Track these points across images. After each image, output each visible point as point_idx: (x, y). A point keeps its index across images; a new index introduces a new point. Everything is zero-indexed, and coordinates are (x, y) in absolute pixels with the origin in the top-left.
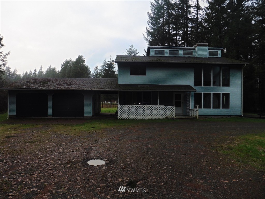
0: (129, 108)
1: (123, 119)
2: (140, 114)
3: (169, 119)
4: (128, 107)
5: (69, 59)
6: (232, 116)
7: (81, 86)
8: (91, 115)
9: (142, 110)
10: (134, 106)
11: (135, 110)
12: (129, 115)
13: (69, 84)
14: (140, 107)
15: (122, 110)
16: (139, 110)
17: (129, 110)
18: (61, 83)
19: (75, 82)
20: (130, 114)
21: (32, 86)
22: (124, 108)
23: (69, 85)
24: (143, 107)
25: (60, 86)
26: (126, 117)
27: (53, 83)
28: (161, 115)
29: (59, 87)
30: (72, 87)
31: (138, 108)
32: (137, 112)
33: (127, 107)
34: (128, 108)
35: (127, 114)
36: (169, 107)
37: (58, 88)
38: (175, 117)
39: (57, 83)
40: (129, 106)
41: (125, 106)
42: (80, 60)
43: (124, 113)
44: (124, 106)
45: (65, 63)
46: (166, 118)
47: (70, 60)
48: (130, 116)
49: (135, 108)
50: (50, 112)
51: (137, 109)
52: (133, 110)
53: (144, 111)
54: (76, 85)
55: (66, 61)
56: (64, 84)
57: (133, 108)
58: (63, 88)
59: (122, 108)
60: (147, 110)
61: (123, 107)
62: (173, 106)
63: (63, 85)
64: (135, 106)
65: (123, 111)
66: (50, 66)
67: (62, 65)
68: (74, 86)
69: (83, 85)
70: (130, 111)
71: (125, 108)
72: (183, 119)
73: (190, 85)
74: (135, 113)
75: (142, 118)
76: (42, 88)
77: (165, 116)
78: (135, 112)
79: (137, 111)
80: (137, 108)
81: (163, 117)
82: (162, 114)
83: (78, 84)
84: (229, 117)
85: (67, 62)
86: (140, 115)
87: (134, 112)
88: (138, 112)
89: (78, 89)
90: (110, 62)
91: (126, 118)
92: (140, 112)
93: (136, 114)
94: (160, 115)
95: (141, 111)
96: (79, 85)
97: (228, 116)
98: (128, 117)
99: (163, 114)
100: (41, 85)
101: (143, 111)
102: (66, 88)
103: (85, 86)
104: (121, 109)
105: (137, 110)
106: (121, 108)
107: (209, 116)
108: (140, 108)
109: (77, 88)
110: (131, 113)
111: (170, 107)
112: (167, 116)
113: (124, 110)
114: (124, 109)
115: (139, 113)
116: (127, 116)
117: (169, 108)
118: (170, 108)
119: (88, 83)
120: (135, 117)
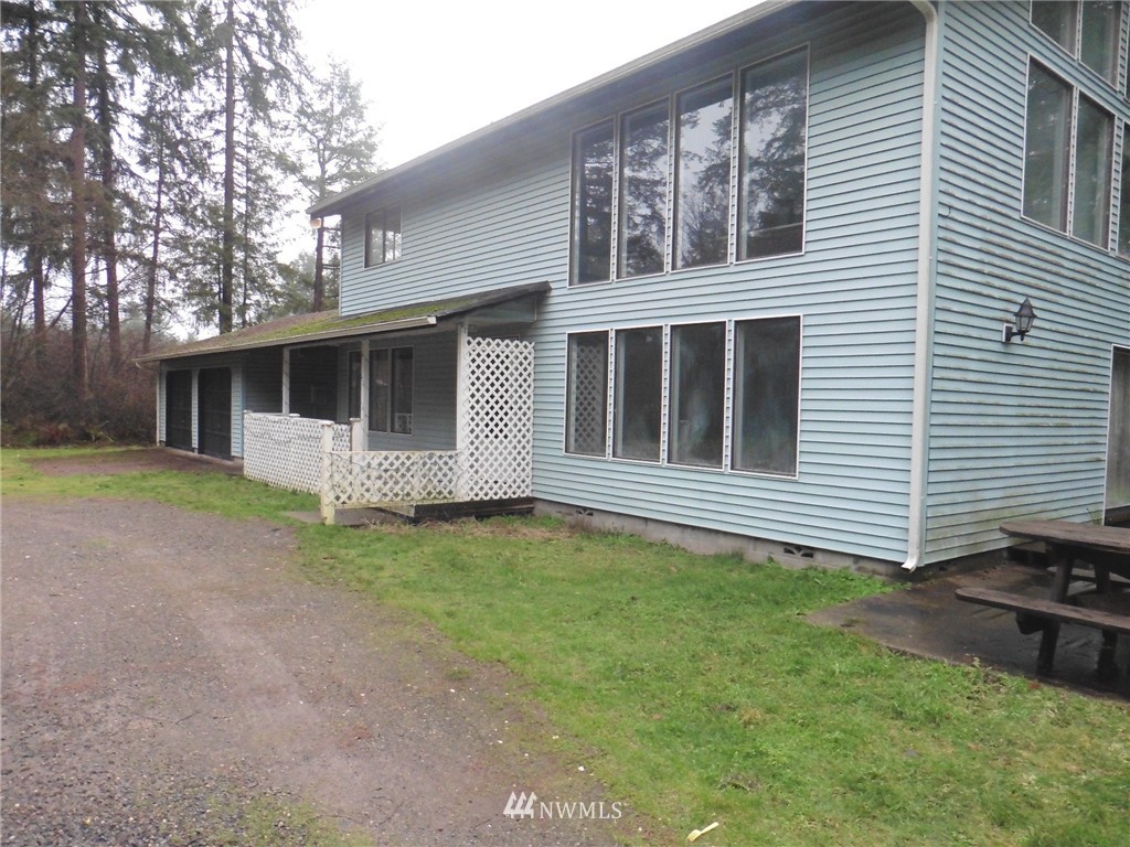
0: (262, 428)
1: (252, 476)
6: (819, 557)
9: (282, 440)
11: (270, 438)
12: (262, 462)
15: (251, 436)
16: (278, 440)
17: (261, 437)
20: (263, 459)
31: (276, 430)
32: (275, 448)
34: (259, 428)
35: (257, 456)
40: (260, 421)
43: (253, 452)
48: (263, 468)
49: (270, 430)
51: (273, 435)
52: (267, 438)
57: (267, 429)
65: (252, 440)
70: (263, 441)
71: (254, 428)
74: (270, 456)
78: (270, 447)
79: (273, 444)
80: (273, 431)
84: (797, 563)
91: (256, 477)
92: (279, 448)
95: (280, 445)
97: (788, 548)
101: (284, 445)
105: (275, 440)
108: (279, 431)
110: (265, 451)
114: (253, 431)
115: (278, 453)
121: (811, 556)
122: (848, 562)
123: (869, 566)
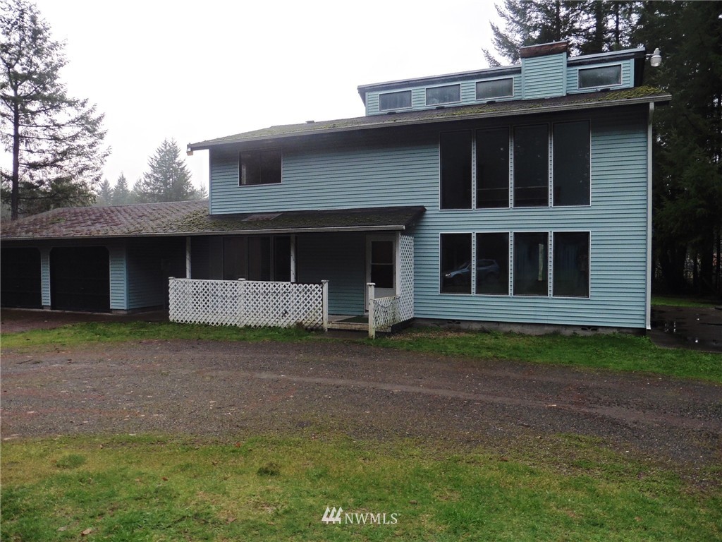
0: (197, 289)
1: (182, 320)
2: (224, 307)
3: (306, 329)
4: (193, 286)
6: (600, 330)
9: (229, 295)
10: (208, 284)
11: (210, 295)
12: (197, 311)
14: (224, 285)
15: (180, 294)
16: (222, 296)
17: (195, 294)
20: (199, 308)
22: (184, 289)
24: (231, 285)
26: (190, 316)
28: (284, 315)
31: (219, 290)
33: (190, 286)
34: (193, 289)
35: (191, 307)
36: (306, 287)
38: (326, 326)
40: (195, 284)
41: (186, 283)
43: (184, 305)
46: (299, 325)
48: (199, 314)
49: (210, 290)
50: (46, 299)
51: (215, 293)
52: (206, 295)
53: (235, 299)
57: (206, 289)
59: (180, 289)
60: (243, 296)
61: (182, 285)
62: (320, 283)
64: (210, 284)
65: (182, 297)
70: (200, 297)
71: (186, 289)
72: (355, 331)
73: (424, 205)
75: (230, 320)
77: (296, 319)
79: (215, 298)
80: (215, 290)
81: (288, 321)
82: (286, 312)
84: (589, 333)
86: (224, 313)
87: (208, 301)
88: (219, 301)
91: (189, 321)
92: (224, 301)
93: (213, 306)
94: (280, 313)
95: (226, 299)
97: (584, 328)
98: (193, 315)
99: (287, 310)
101: (231, 299)
104: (175, 291)
105: (217, 296)
106: (175, 288)
107: (501, 325)
108: (224, 290)
110: (202, 304)
111: (308, 287)
112: (301, 320)
113: (184, 294)
114: (184, 291)
115: (222, 304)
116: (190, 313)
117: (306, 290)
118: (309, 290)
120: (212, 319)
121: (596, 330)
122: (615, 330)
123: (625, 331)
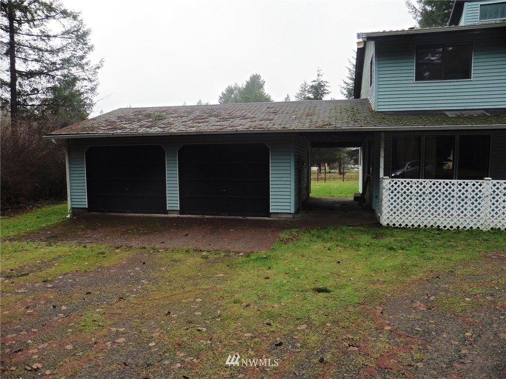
0: (424, 190)
1: (400, 225)
2: (462, 212)
4: (418, 187)
5: (233, 85)
7: (260, 120)
8: (293, 211)
9: (470, 196)
10: (440, 184)
11: (443, 196)
12: (423, 214)
13: (223, 118)
14: (463, 185)
15: (398, 195)
16: (460, 197)
17: (424, 196)
18: (203, 116)
19: (243, 111)
20: (426, 211)
21: (124, 126)
22: (405, 189)
23: (225, 119)
24: (474, 185)
25: (199, 123)
26: (411, 219)
27: (182, 117)
29: (195, 125)
30: (232, 124)
31: (457, 190)
32: (453, 203)
33: (414, 186)
34: (418, 190)
35: (413, 210)
37: (193, 127)
39: (191, 116)
41: (408, 183)
42: (255, 84)
43: (404, 207)
44: (405, 184)
45: (225, 92)
47: (235, 86)
48: (426, 217)
49: (443, 190)
51: (453, 193)
52: (436, 196)
53: (476, 200)
54: (244, 118)
55: (227, 89)
56: (211, 118)
57: (437, 190)
58: (206, 128)
59: (398, 189)
60: (491, 197)
61: (402, 186)
63: (207, 120)
64: (443, 184)
65: (401, 198)
66: (200, 102)
67: (221, 98)
68: (237, 122)
69: (266, 117)
70: (427, 199)
71: (408, 190)
74: (442, 208)
75: (469, 223)
76: (148, 129)
78: (442, 202)
79: (452, 200)
80: (450, 190)
83: (252, 116)
85: (230, 91)
86: (462, 215)
87: (439, 202)
88: (456, 202)
89: (252, 129)
90: (317, 82)
91: (410, 225)
92: (462, 203)
93: (445, 212)
95: (466, 200)
96: (254, 118)
98: (416, 219)
100: (149, 122)
101: (473, 200)
102: (214, 128)
103: (272, 120)
104: (392, 192)
105: (453, 197)
106: (396, 189)
108: (463, 191)
109: (247, 126)
110: (429, 208)
113: (404, 195)
114: (405, 193)
115: (459, 206)
116: (413, 216)
119: (281, 111)
